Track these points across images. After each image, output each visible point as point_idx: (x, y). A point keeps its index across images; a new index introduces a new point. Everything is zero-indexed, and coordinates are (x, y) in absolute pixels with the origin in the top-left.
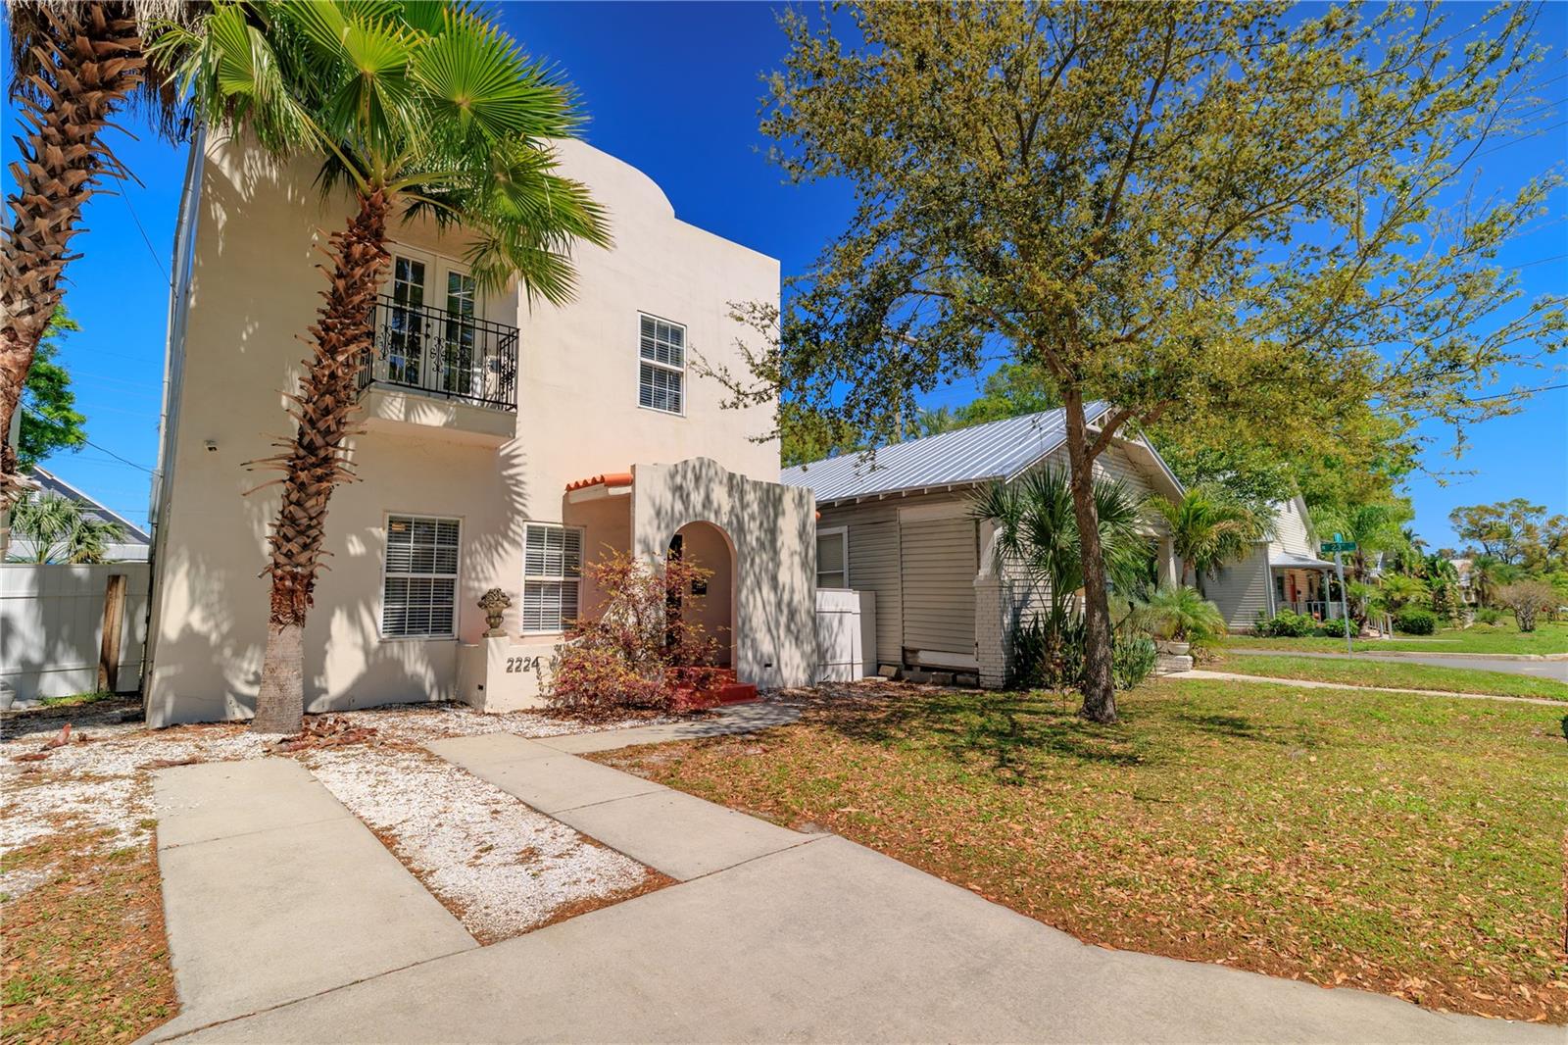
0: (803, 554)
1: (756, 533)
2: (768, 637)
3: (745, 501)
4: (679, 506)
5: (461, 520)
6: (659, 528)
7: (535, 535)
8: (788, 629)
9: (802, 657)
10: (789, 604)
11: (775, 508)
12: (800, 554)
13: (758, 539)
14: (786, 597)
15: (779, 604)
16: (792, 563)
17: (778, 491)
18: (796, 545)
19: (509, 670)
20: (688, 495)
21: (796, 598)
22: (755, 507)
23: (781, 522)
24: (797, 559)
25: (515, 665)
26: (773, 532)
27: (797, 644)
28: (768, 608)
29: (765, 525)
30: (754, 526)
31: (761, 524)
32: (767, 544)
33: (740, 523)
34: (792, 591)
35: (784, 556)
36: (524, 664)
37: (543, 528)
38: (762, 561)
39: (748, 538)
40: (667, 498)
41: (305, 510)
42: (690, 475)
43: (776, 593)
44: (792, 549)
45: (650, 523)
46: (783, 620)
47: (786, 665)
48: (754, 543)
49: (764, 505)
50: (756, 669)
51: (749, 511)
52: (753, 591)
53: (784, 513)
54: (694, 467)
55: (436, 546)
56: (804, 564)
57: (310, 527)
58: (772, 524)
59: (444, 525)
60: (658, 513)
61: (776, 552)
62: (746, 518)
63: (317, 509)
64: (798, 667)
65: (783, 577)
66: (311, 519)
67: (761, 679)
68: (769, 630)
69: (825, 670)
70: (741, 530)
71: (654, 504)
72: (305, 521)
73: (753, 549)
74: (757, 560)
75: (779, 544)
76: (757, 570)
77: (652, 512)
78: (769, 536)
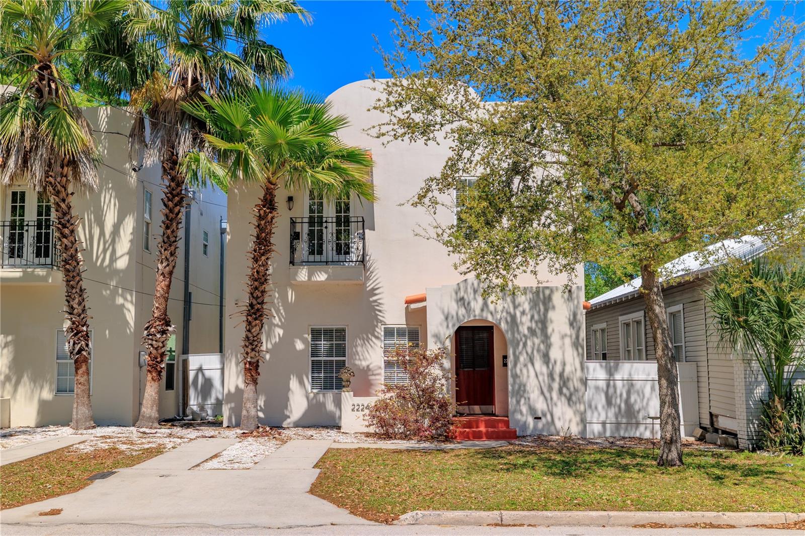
0: (574, 336)
1: (528, 324)
2: (541, 398)
3: (517, 303)
4: (462, 311)
5: (346, 327)
6: (448, 327)
7: (389, 333)
8: (561, 392)
9: (575, 413)
10: (561, 375)
11: (544, 304)
12: (571, 336)
13: (530, 329)
14: (558, 369)
15: (551, 375)
16: (563, 344)
17: (547, 292)
18: (567, 330)
19: (353, 410)
20: (469, 303)
21: (568, 369)
22: (526, 306)
23: (551, 314)
24: (568, 341)
25: (356, 407)
26: (543, 323)
27: (569, 404)
28: (541, 378)
29: (536, 317)
30: (526, 319)
31: (532, 317)
32: (538, 332)
33: (513, 317)
34: (564, 364)
35: (555, 339)
36: (361, 407)
37: (394, 328)
38: (534, 344)
39: (520, 328)
40: (453, 307)
41: (252, 333)
42: (470, 290)
43: (548, 367)
44: (563, 332)
45: (441, 324)
46: (556, 386)
47: (559, 419)
48: (526, 332)
49: (534, 304)
50: (530, 421)
51: (521, 309)
52: (525, 365)
53: (554, 308)
54: (473, 284)
55: (334, 342)
56: (576, 344)
57: (254, 341)
58: (542, 316)
59: (337, 331)
60: (447, 318)
61: (546, 338)
62: (518, 314)
63: (257, 332)
64: (570, 421)
65: (555, 354)
66: (254, 337)
67: (535, 428)
68: (542, 393)
69: (637, 428)
70: (513, 322)
71: (443, 312)
72: (252, 338)
73: (525, 336)
74: (529, 343)
75: (550, 330)
76: (529, 351)
77: (443, 317)
78: (540, 325)
